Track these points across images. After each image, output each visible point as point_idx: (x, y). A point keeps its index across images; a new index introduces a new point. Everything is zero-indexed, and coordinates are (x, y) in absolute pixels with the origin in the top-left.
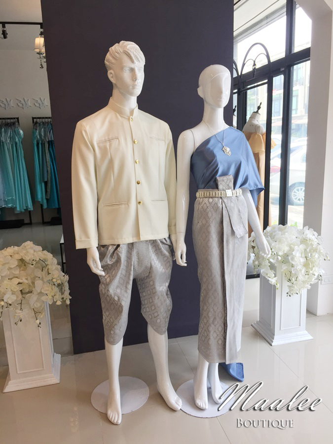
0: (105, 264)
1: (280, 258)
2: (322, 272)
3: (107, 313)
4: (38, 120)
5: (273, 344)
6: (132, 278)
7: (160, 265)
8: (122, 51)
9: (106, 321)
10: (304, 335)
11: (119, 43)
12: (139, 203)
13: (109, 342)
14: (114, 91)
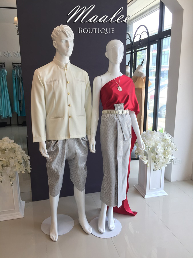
0: (50, 151)
1: (150, 149)
2: (173, 158)
3: (51, 179)
4: (16, 64)
5: (145, 197)
6: (65, 159)
7: (81, 152)
8: (61, 31)
9: (50, 183)
10: (162, 193)
11: (59, 26)
12: (70, 117)
13: (51, 195)
14: (56, 52)
